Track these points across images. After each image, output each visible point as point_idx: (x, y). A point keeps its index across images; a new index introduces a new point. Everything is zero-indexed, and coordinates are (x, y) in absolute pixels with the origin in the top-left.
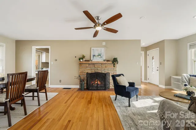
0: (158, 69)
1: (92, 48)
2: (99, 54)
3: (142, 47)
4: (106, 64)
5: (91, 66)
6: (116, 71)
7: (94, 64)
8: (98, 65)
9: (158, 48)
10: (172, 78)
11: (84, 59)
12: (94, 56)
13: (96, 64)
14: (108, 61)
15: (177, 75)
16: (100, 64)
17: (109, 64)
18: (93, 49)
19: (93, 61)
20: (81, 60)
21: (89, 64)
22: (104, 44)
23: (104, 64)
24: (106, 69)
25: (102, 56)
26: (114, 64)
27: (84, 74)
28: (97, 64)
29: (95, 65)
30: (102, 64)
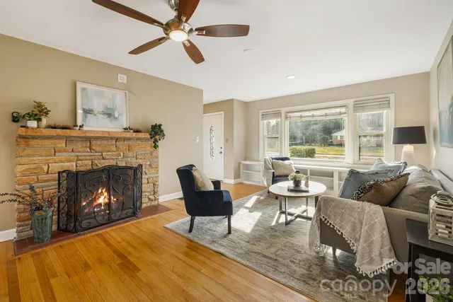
0: (222, 150)
1: (80, 86)
2: (108, 109)
3: (205, 105)
4: (129, 139)
5: (79, 146)
6: (157, 157)
7: (89, 140)
8: (105, 142)
9: (223, 112)
10: (241, 166)
11: (44, 121)
12: (87, 112)
13: (97, 138)
14: (137, 131)
15: (245, 160)
16: (112, 138)
17: (138, 139)
18: (84, 90)
19: (85, 128)
20: (33, 124)
21: (68, 139)
22: (122, 79)
23: (125, 139)
24: (130, 154)
25: (116, 115)
26: (156, 141)
27: (44, 177)
28: (102, 138)
29: (94, 142)
30: (117, 139)
